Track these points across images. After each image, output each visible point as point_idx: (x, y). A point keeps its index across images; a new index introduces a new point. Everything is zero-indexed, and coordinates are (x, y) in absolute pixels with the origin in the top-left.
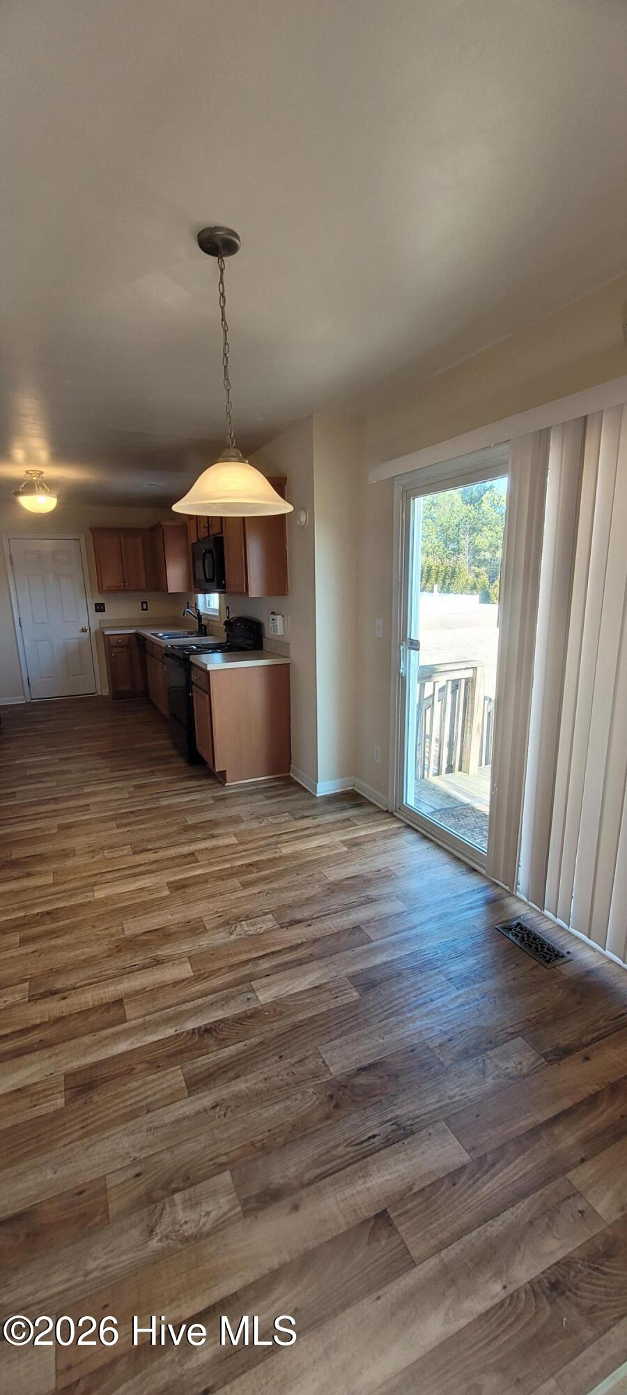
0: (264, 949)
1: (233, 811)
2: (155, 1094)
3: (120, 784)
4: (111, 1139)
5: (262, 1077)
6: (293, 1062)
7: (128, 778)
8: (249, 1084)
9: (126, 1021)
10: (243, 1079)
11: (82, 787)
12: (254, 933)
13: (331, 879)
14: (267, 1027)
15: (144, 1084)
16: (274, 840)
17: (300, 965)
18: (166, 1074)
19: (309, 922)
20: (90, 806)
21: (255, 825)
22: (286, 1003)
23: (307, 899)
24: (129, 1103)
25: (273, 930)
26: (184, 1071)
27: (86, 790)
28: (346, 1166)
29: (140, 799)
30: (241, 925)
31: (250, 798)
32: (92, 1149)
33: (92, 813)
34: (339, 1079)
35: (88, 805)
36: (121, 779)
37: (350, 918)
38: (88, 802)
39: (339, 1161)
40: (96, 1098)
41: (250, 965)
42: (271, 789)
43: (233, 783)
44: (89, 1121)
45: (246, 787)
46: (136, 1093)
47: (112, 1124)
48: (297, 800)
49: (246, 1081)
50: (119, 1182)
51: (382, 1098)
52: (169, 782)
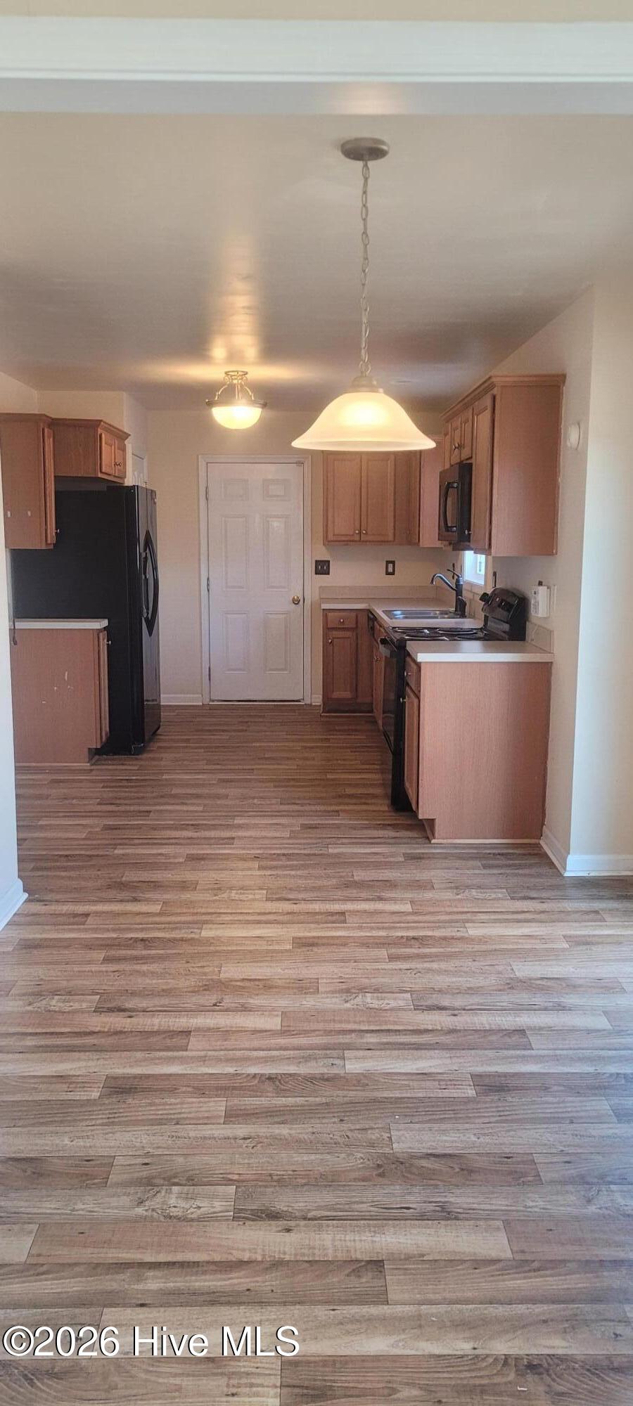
0: (380, 1025)
1: (424, 875)
2: (190, 1113)
3: (283, 821)
4: (130, 1133)
5: (310, 1130)
6: (353, 1128)
7: (300, 814)
8: (293, 1132)
9: (187, 1050)
10: (288, 1126)
11: (233, 817)
12: (376, 1007)
13: (518, 974)
14: (340, 1093)
15: (182, 1103)
16: (464, 917)
17: (417, 1049)
18: (209, 1102)
19: (456, 1012)
20: (235, 840)
21: (449, 895)
22: (376, 1078)
23: (469, 988)
24: (160, 1112)
25: (403, 1010)
26: (228, 1104)
27: (238, 821)
28: (362, 1219)
29: (303, 841)
30: (365, 996)
31: (458, 863)
32: (111, 1135)
33: (234, 848)
34: (398, 1155)
35: (233, 838)
36: (288, 814)
37: (517, 1019)
38: (234, 834)
39: (356, 1213)
40: (130, 1101)
41: (353, 1035)
42: (498, 856)
43: (445, 841)
44: (116, 1115)
45: (464, 848)
46: (171, 1107)
47: (137, 1123)
48: (531, 876)
49: (290, 1129)
50: (125, 1163)
51: (439, 1183)
52: (354, 828)
